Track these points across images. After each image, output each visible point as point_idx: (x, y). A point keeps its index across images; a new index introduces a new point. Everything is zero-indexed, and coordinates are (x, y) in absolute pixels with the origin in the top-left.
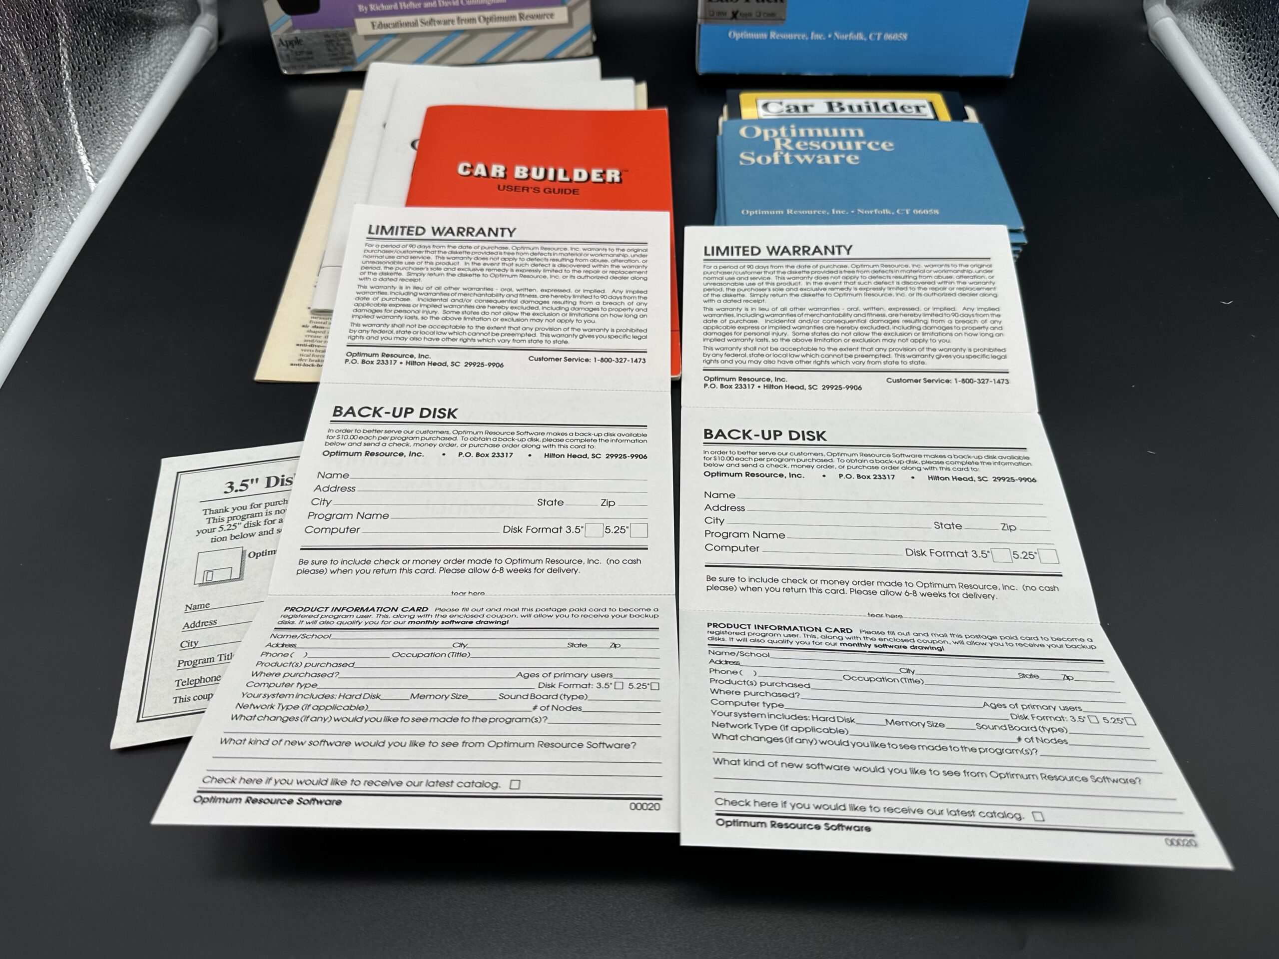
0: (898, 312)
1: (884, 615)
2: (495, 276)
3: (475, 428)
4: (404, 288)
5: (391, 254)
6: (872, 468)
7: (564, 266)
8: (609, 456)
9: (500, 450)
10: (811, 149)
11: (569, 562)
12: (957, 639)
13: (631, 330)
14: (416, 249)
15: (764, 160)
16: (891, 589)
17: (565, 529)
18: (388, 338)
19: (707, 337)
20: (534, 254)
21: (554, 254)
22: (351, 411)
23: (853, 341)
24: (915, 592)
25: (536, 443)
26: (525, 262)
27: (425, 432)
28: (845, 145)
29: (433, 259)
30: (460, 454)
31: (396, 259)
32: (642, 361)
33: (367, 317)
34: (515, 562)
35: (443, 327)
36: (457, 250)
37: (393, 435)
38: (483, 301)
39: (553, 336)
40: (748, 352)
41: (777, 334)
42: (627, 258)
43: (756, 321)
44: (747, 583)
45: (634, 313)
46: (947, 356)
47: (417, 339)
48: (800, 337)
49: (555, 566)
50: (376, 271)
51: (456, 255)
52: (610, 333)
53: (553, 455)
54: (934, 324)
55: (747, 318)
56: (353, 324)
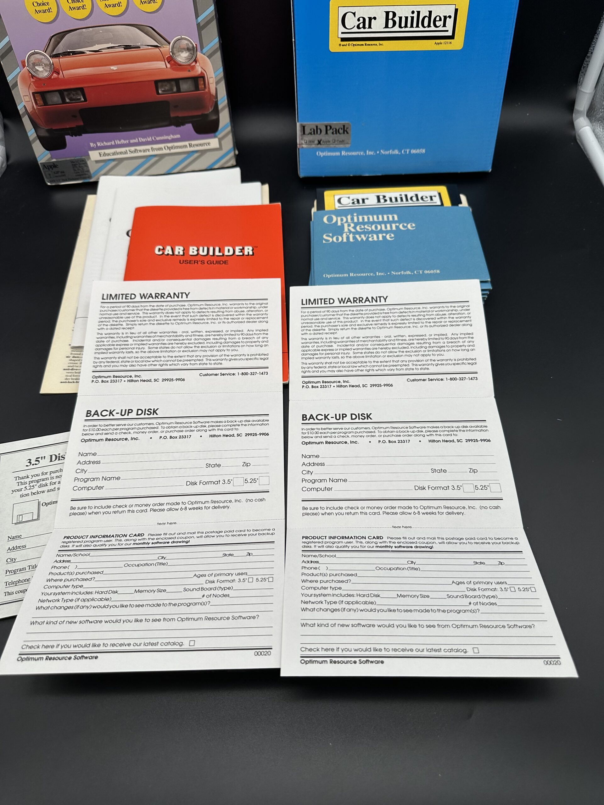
0: (414, 338)
1: (402, 527)
2: (178, 324)
3: (169, 421)
4: (125, 333)
5: (116, 312)
6: (397, 436)
7: (219, 315)
8: (247, 435)
9: (184, 434)
10: (366, 230)
11: (225, 501)
12: (441, 541)
13: (259, 355)
14: (131, 308)
15: (337, 239)
16: (406, 511)
17: (222, 482)
18: (116, 366)
19: (304, 356)
20: (201, 309)
21: (213, 308)
22: (96, 413)
23: (388, 356)
24: (419, 512)
25: (205, 428)
26: (196, 314)
27: (140, 424)
28: (386, 227)
29: (141, 315)
30: (161, 437)
31: (119, 316)
32: (266, 373)
33: (104, 353)
34: (193, 503)
35: (148, 357)
36: (155, 308)
37: (121, 427)
38: (171, 340)
39: (214, 360)
40: (328, 365)
41: (344, 354)
42: (256, 309)
43: (332, 346)
44: (325, 511)
45: (261, 344)
46: (441, 364)
47: (133, 366)
48: (357, 355)
49: (216, 505)
50: (108, 323)
51: (155, 311)
52: (247, 357)
53: (214, 436)
54: (435, 345)
55: (327, 344)
56: (95, 358)
